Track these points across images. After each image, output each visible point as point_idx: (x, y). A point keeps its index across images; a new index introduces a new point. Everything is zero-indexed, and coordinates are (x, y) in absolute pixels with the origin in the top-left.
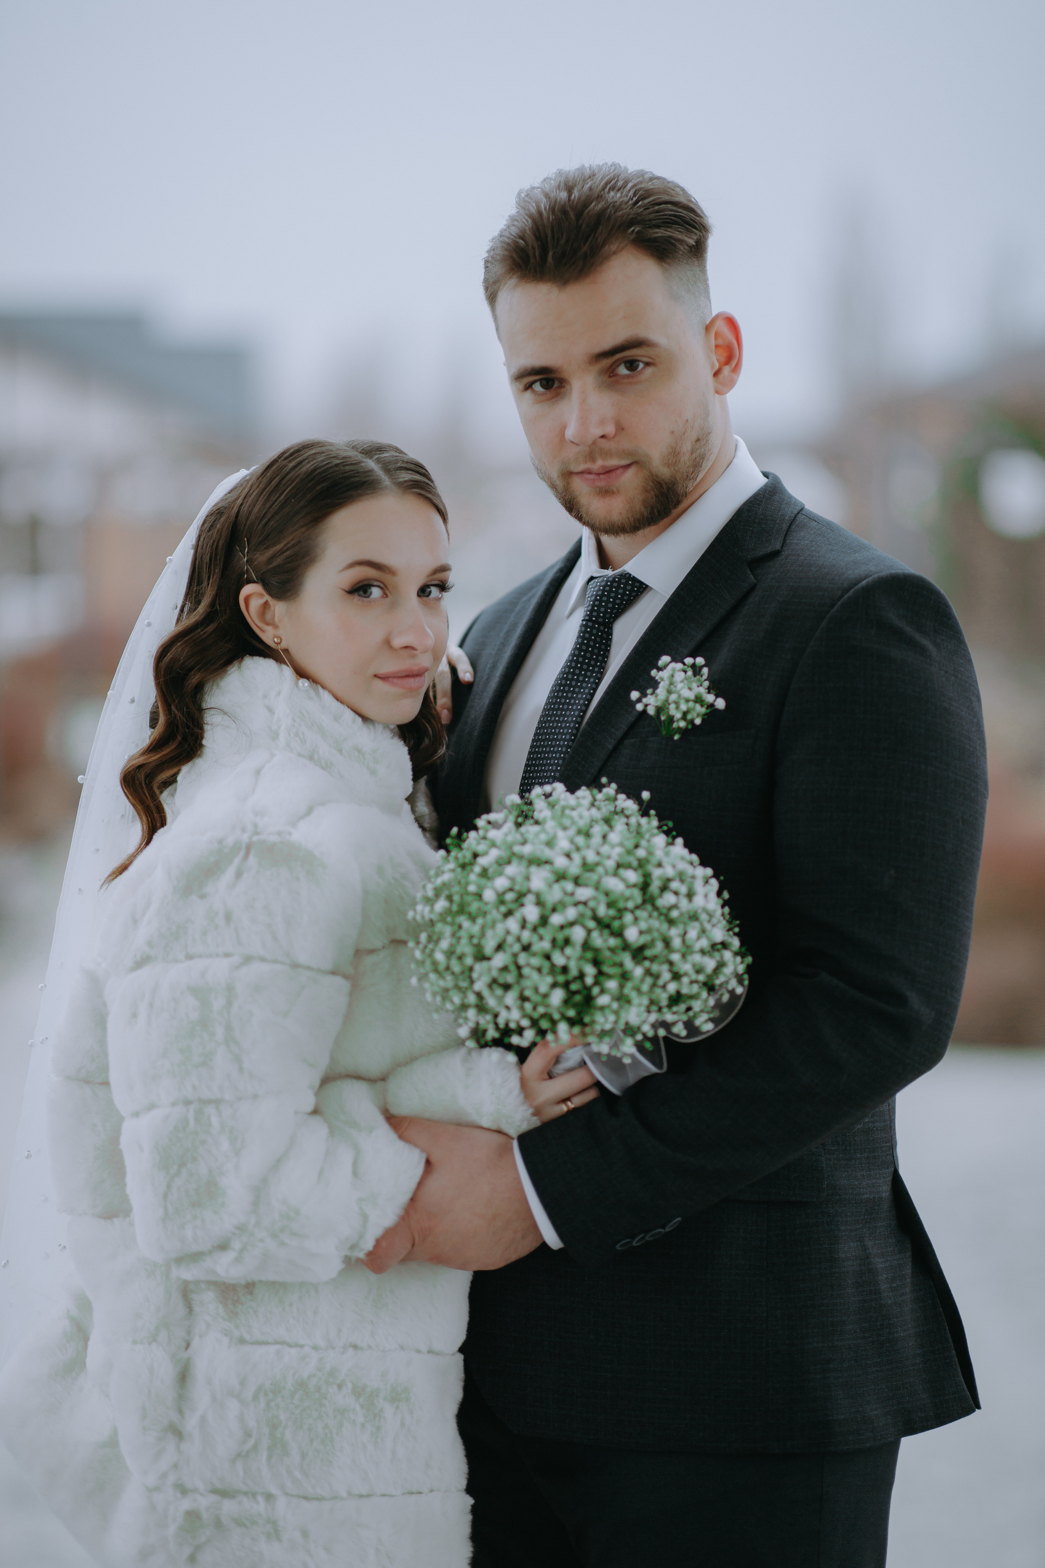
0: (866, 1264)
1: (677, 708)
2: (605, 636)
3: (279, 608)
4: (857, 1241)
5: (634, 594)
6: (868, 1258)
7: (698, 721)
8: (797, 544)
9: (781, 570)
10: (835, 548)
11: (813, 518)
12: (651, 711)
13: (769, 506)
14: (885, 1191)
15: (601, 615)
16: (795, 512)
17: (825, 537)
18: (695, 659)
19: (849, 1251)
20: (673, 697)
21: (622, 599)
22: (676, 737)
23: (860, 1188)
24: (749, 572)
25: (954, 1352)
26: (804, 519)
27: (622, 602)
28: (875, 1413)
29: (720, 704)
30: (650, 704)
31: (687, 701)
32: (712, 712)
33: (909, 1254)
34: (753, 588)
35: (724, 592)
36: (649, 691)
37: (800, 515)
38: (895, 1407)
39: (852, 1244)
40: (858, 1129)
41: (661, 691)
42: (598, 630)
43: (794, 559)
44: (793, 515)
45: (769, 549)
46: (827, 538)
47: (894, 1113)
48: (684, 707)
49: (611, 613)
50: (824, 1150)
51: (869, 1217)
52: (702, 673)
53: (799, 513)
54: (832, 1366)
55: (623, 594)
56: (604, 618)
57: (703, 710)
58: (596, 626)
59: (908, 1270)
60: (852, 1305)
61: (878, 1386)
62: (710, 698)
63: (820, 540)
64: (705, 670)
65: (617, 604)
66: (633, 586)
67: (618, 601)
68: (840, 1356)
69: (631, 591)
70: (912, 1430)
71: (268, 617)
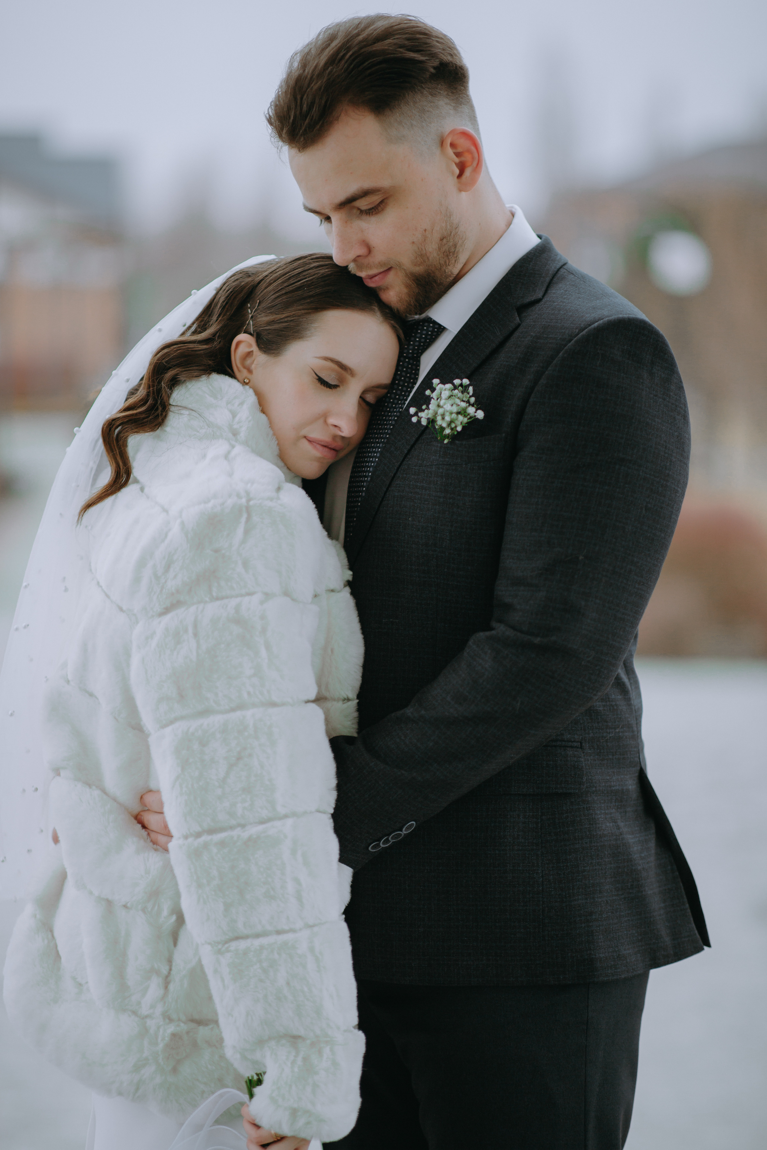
0: (621, 839)
1: (443, 419)
2: (414, 367)
3: (260, 358)
4: (613, 822)
5: (435, 334)
6: (621, 834)
7: (459, 429)
8: (554, 293)
9: (539, 313)
10: (582, 296)
11: (572, 271)
12: (424, 422)
13: (538, 263)
14: (631, 785)
15: (411, 351)
16: (558, 267)
17: (576, 287)
18: (462, 380)
19: (606, 829)
20: (440, 411)
21: (426, 338)
22: (446, 441)
23: (611, 782)
24: (517, 315)
25: (687, 905)
26: (564, 272)
27: (426, 341)
28: (628, 952)
29: (480, 415)
30: (422, 417)
31: (451, 413)
32: (474, 422)
33: (653, 831)
34: (518, 326)
35: (497, 331)
36: (424, 407)
37: (562, 270)
38: (643, 947)
39: (608, 824)
40: (610, 737)
41: (433, 405)
42: (409, 363)
43: (550, 305)
44: (556, 270)
45: (533, 298)
46: (579, 288)
47: (640, 726)
48: (448, 418)
49: (418, 349)
50: (583, 753)
51: (620, 804)
52: (468, 391)
53: (561, 267)
54: (594, 917)
55: (427, 335)
56: (413, 353)
57: (466, 420)
58: (407, 360)
59: (652, 844)
60: (608, 870)
61: (629, 931)
62: (471, 410)
63: (572, 290)
64: (471, 389)
65: (422, 342)
66: (434, 327)
67: (423, 340)
68: (600, 909)
69: (432, 332)
70: (657, 965)
71: (248, 362)
